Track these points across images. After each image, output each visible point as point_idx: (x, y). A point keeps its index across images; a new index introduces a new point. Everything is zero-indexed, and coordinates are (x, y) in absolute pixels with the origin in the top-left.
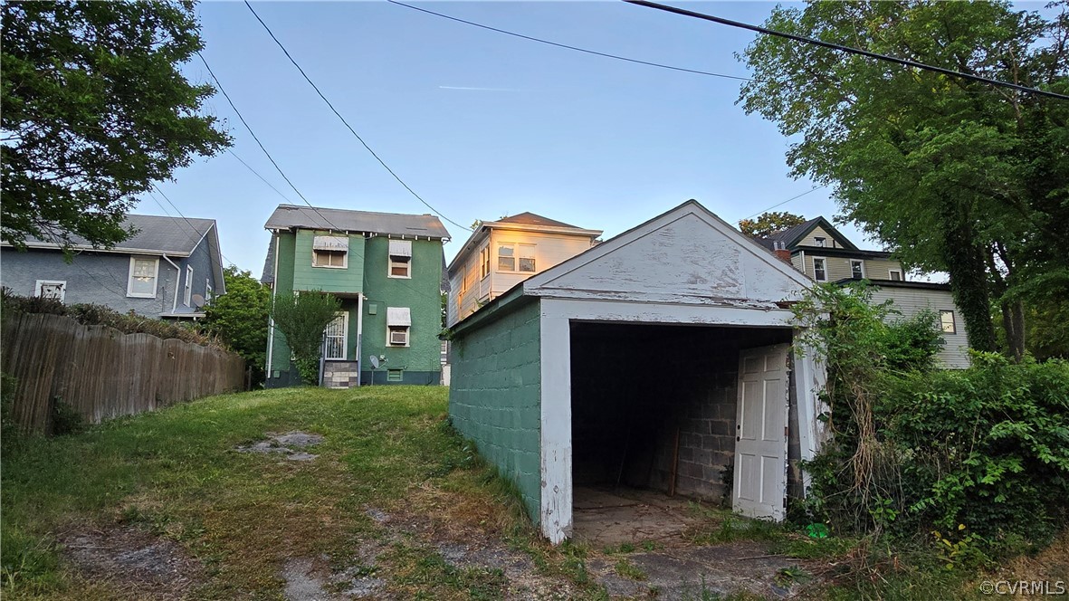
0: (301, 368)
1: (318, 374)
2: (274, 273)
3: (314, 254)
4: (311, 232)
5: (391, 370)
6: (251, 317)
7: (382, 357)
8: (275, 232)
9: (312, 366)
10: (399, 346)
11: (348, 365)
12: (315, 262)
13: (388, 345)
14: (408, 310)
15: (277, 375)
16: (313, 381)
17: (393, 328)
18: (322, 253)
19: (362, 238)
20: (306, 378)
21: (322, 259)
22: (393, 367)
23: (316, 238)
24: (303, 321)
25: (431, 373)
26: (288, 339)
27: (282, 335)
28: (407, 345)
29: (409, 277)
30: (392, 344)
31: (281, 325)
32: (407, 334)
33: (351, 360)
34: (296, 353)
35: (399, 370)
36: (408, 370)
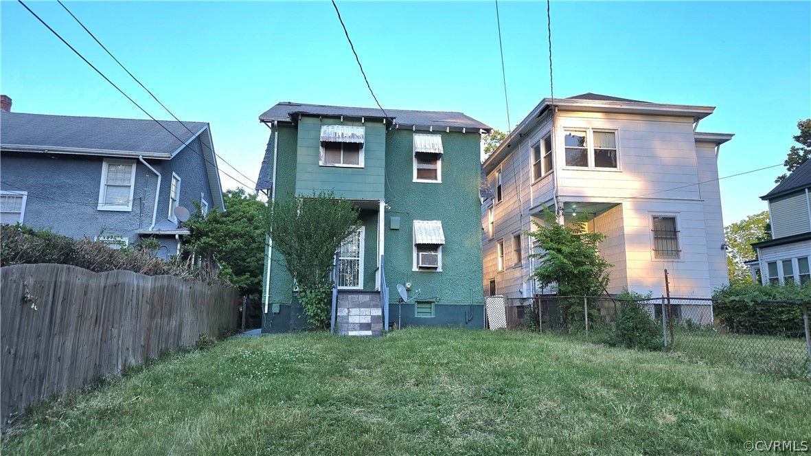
0: (307, 303)
1: (329, 312)
2: (271, 178)
3: (322, 150)
4: (316, 121)
5: (419, 303)
6: (245, 234)
7: (408, 285)
8: (273, 125)
9: (321, 300)
10: (429, 270)
11: (367, 298)
12: (323, 159)
13: (415, 269)
14: (438, 224)
15: (276, 309)
16: (322, 322)
17: (422, 247)
18: (331, 146)
19: (381, 128)
20: (313, 317)
21: (332, 155)
22: (422, 299)
23: (324, 128)
24: (309, 237)
25: (471, 307)
26: (289, 262)
27: (282, 257)
28: (440, 270)
29: (439, 180)
30: (421, 268)
31: (280, 243)
32: (439, 254)
33: (370, 291)
34: (300, 282)
35: (430, 303)
36: (442, 302)
